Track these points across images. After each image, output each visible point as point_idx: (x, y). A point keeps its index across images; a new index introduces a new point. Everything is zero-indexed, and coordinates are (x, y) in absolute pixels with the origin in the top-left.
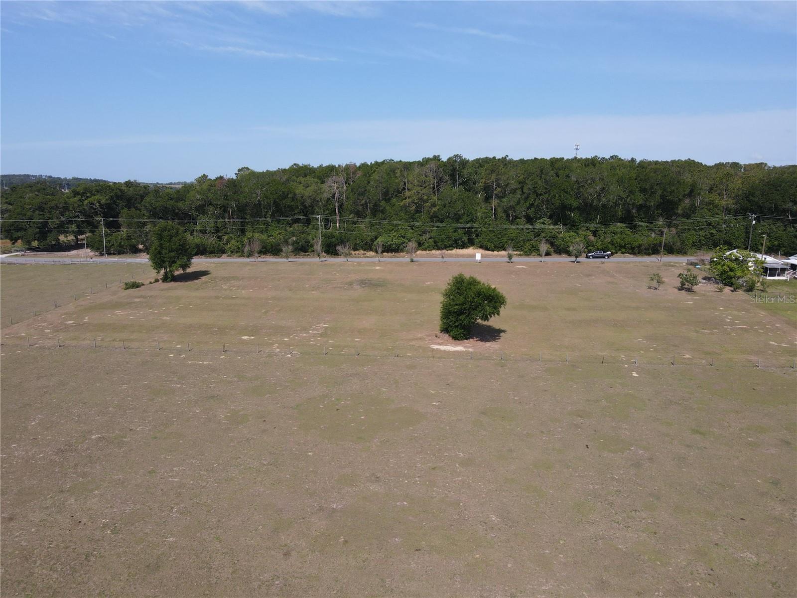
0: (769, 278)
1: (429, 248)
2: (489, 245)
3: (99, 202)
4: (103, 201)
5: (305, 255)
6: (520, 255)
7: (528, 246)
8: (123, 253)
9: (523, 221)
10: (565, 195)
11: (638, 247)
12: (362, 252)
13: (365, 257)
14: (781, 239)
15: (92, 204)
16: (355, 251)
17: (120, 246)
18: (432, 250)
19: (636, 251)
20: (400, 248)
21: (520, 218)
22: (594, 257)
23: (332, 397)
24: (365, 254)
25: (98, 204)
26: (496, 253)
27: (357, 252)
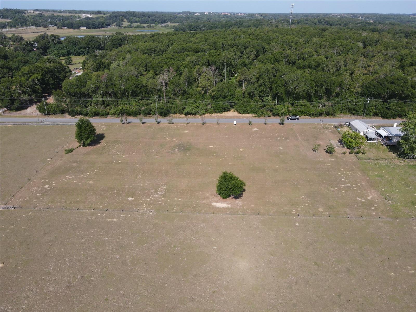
0: (368, 142)
1: (211, 113)
2: (241, 111)
3: (37, 79)
4: (39, 78)
5: (150, 117)
6: (255, 117)
7: (259, 112)
8: (56, 114)
9: (257, 98)
10: (279, 87)
11: (312, 114)
12: (178, 115)
13: (179, 118)
14: (380, 110)
15: (34, 80)
16: (174, 114)
17: (54, 110)
18: (212, 113)
19: (311, 115)
20: (197, 113)
21: (256, 97)
22: (291, 119)
23: (172, 245)
24: (179, 116)
25: (36, 80)
26: (244, 115)
27: (175, 115)
